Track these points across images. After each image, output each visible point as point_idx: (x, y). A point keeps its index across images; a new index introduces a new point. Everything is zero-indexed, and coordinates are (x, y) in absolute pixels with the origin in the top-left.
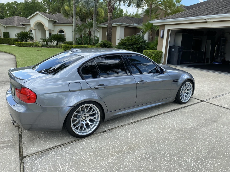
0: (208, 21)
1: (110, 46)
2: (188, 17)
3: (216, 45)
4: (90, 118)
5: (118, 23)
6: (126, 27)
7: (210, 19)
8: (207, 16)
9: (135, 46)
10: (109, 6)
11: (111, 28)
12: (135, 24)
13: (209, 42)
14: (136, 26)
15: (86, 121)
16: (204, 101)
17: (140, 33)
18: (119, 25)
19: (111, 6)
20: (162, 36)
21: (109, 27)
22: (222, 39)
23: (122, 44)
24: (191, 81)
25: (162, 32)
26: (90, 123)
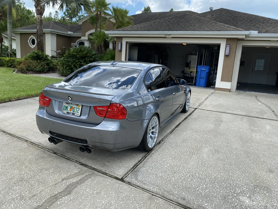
0: (169, 36)
1: (46, 58)
2: (148, 30)
4: (152, 130)
5: (49, 30)
6: (58, 36)
7: (170, 35)
8: (168, 32)
9: (87, 59)
10: (38, 6)
11: (43, 35)
12: (69, 32)
13: (156, 56)
14: (70, 35)
15: (149, 134)
16: (196, 109)
17: (76, 44)
18: (50, 32)
19: (40, 6)
20: (120, 48)
21: (40, 34)
22: (164, 54)
23: (70, 57)
25: (120, 45)
26: (153, 136)
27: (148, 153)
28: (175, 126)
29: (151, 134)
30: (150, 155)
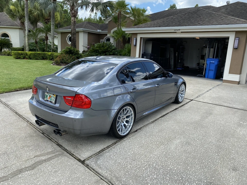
0: (178, 31)
1: (77, 53)
2: (159, 27)
3: (177, 53)
4: (126, 119)
5: (82, 29)
6: (89, 34)
7: (180, 30)
8: (177, 27)
9: (108, 54)
10: (72, 10)
11: (76, 34)
12: (98, 31)
13: (172, 49)
14: (99, 33)
15: (123, 122)
16: (193, 100)
17: (104, 40)
18: (82, 31)
19: (74, 10)
20: (135, 43)
21: (73, 32)
22: (181, 47)
23: (94, 51)
24: (184, 83)
25: (135, 40)
26: (127, 124)
27: (120, 140)
28: (161, 116)
29: (125, 123)
30: (120, 142)
